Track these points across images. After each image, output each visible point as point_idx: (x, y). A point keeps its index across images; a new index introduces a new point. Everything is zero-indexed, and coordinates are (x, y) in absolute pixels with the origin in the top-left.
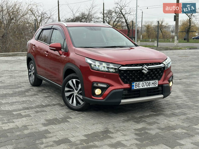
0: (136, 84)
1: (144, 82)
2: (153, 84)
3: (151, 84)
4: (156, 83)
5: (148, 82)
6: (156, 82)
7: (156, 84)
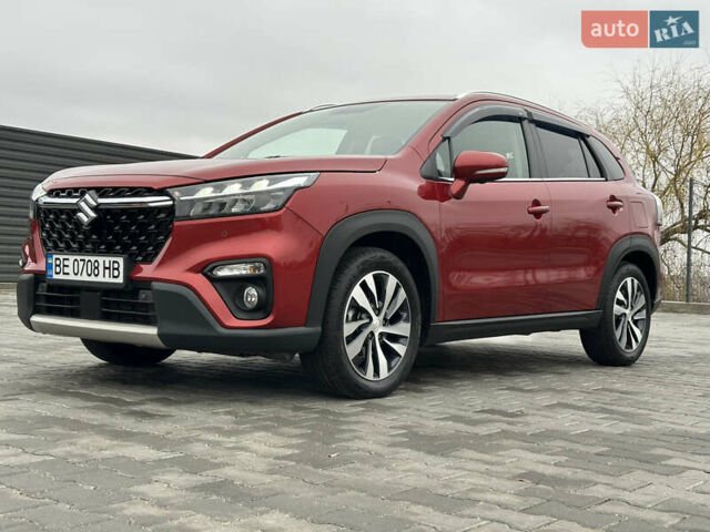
0: (58, 262)
1: (79, 258)
2: (107, 271)
3: (101, 268)
4: (117, 269)
5: (93, 259)
6: (116, 266)
7: (116, 273)
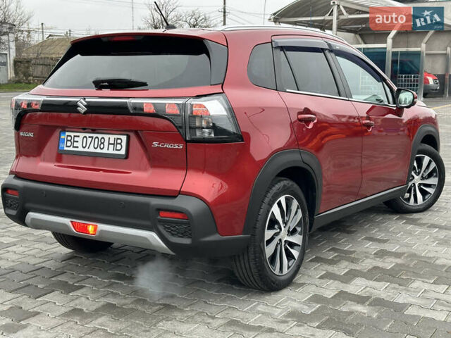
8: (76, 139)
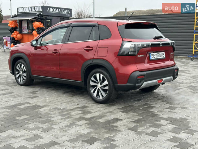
8: (154, 55)
